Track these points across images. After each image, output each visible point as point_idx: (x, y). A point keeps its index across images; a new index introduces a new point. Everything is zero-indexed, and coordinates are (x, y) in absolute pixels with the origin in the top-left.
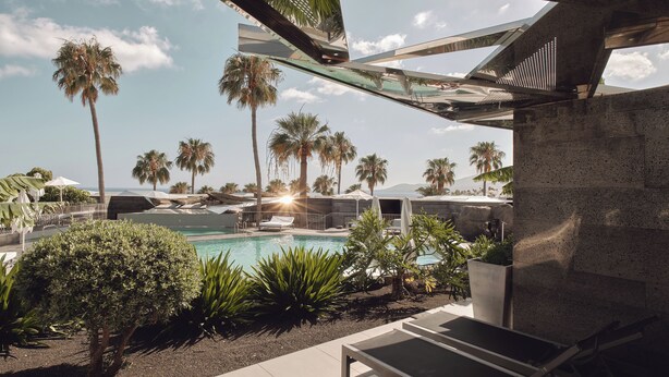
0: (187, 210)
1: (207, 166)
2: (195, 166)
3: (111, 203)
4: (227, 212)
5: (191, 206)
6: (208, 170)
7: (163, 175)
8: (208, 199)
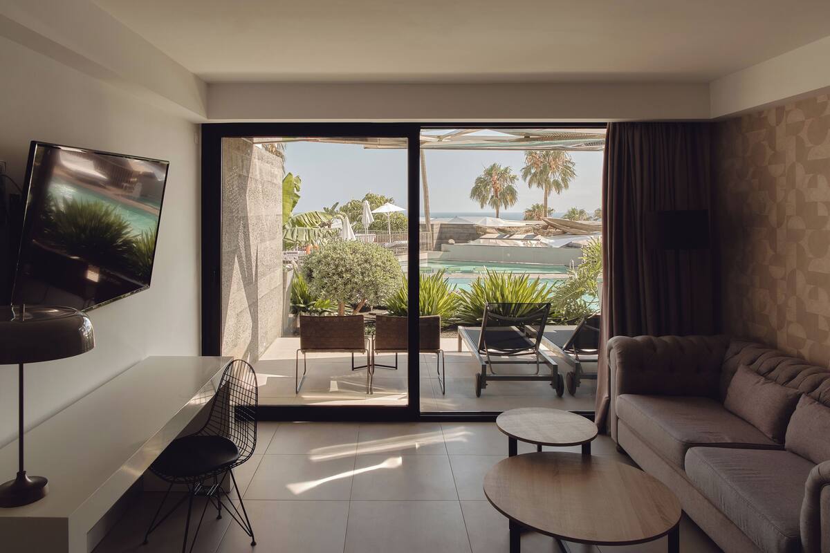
0: (518, 241)
1: (564, 180)
2: (547, 181)
3: (441, 232)
4: (568, 246)
5: (523, 236)
6: (566, 186)
7: (508, 195)
8: (545, 228)
